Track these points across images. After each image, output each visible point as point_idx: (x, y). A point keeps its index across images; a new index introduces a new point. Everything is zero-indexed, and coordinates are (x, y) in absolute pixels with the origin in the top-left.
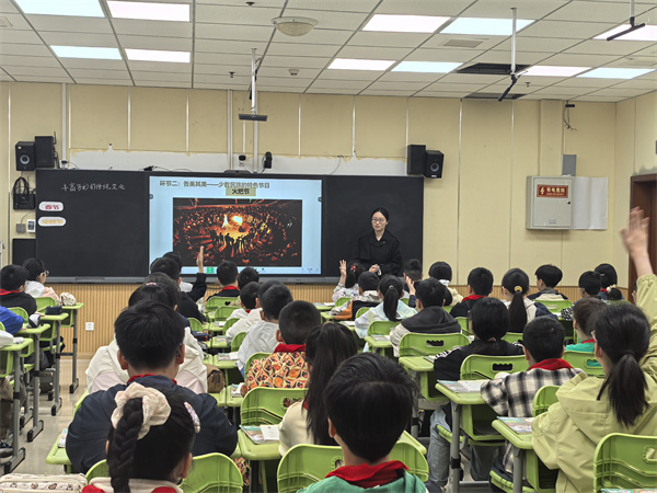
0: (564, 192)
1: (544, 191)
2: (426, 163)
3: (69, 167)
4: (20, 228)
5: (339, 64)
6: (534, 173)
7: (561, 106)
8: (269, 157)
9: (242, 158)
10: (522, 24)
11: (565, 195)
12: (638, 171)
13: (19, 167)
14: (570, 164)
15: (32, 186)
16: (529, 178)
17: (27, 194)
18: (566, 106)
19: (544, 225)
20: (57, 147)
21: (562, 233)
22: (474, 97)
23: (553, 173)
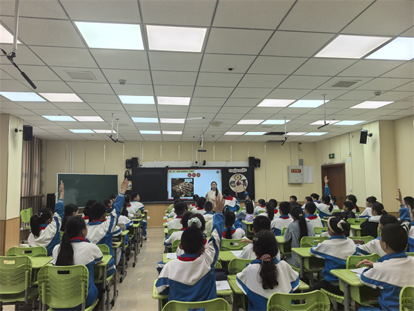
1: (293, 171)
2: (254, 163)
3: (142, 167)
5: (228, 133)
6: (289, 165)
7: (297, 144)
8: (205, 162)
9: (196, 162)
10: (287, 121)
11: (300, 172)
12: (323, 164)
13: (127, 167)
14: (301, 162)
15: (131, 173)
16: (288, 167)
17: (129, 176)
18: (299, 144)
19: (294, 182)
20: (139, 161)
21: (300, 184)
22: (270, 142)
23: (296, 165)
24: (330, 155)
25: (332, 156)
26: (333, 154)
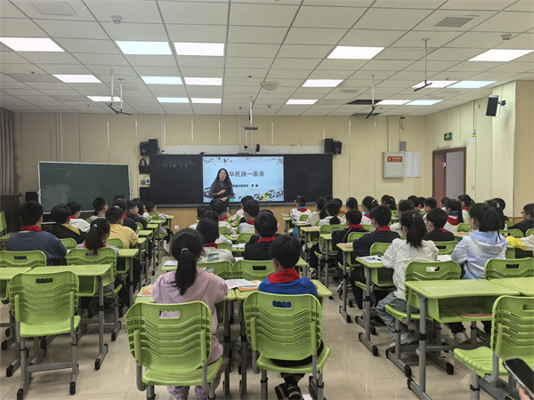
0: (400, 160)
1: (391, 159)
2: (333, 147)
3: (165, 153)
4: (143, 182)
5: (291, 102)
6: (385, 150)
7: (399, 118)
8: (258, 146)
9: (246, 147)
11: (401, 161)
12: (436, 148)
13: (142, 154)
14: (403, 146)
15: (148, 162)
16: (383, 154)
17: (146, 166)
18: (401, 118)
19: (391, 175)
20: (159, 144)
21: (399, 179)
22: (356, 115)
23: (394, 150)
24: (445, 135)
25: (448, 137)
26: (450, 134)
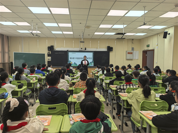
0: (132, 53)
1: (129, 53)
2: (110, 49)
3: (56, 50)
4: (49, 59)
5: (96, 33)
10: (125, 26)
11: (132, 54)
12: (144, 50)
13: (48, 50)
14: (133, 49)
16: (126, 51)
17: (50, 54)
18: (132, 40)
19: (129, 58)
20: (54, 47)
21: (132, 60)
23: (130, 50)
25: (148, 46)
